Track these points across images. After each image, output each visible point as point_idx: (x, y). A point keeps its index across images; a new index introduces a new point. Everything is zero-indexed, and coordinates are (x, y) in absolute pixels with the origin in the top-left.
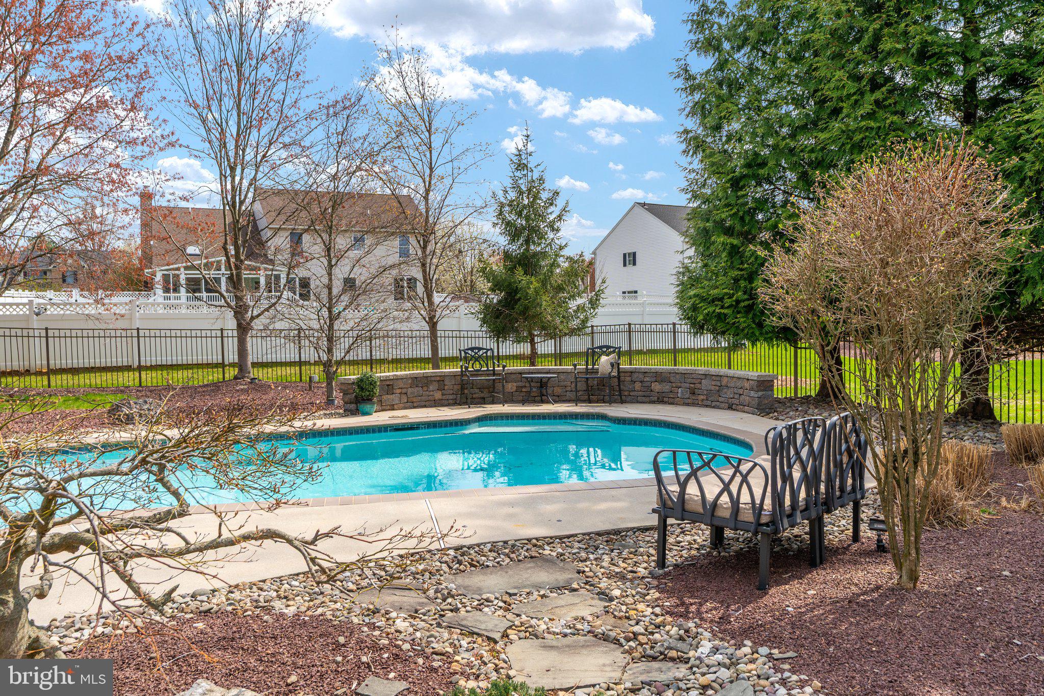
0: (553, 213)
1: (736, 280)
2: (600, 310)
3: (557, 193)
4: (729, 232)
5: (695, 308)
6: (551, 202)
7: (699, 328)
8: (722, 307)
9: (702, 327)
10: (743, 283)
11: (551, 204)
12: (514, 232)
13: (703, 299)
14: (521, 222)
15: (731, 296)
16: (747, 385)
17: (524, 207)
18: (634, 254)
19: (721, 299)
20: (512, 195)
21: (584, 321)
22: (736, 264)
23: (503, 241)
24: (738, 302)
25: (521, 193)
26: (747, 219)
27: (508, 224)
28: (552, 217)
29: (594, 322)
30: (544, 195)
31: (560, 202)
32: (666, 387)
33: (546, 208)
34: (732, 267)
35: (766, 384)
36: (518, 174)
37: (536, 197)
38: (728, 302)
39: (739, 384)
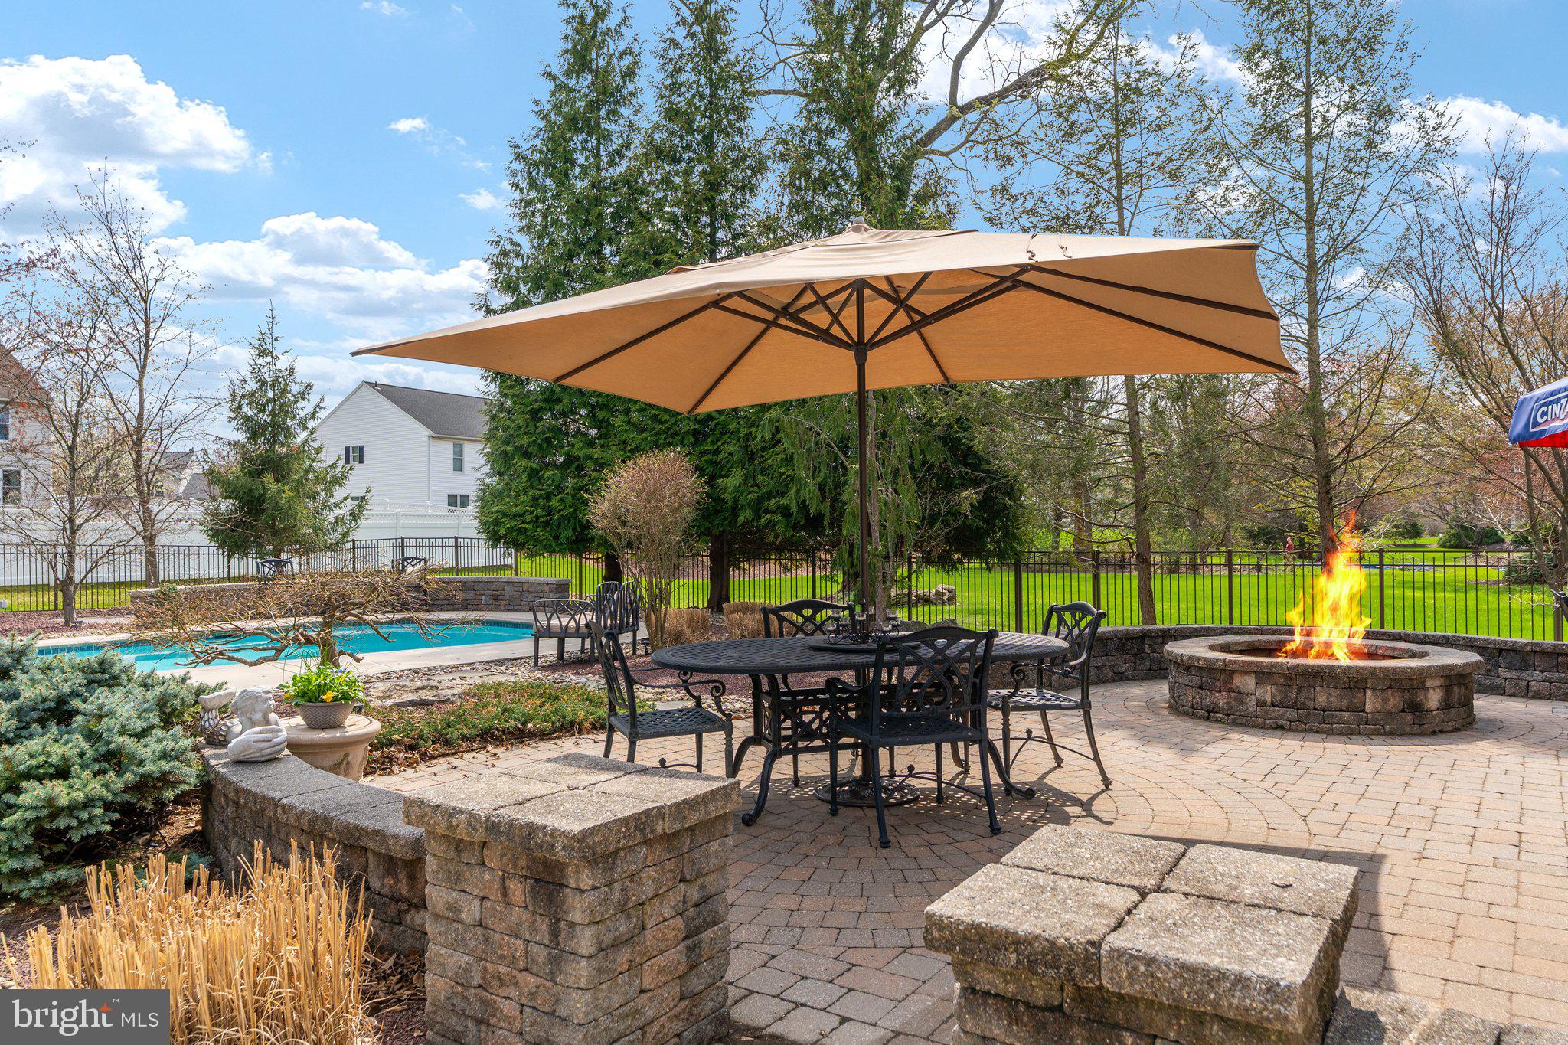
0: (304, 408)
1: (535, 499)
2: (362, 523)
3: (310, 386)
4: (527, 455)
5: (496, 522)
6: (302, 396)
7: (495, 539)
8: (523, 522)
9: (499, 540)
10: (542, 502)
11: (303, 399)
12: (255, 431)
13: (504, 515)
14: (265, 417)
15: (531, 513)
16: (547, 589)
17: (269, 401)
18: (361, 449)
19: (522, 515)
20: (252, 385)
21: (345, 535)
22: (535, 483)
23: (241, 437)
24: (537, 517)
25: (263, 383)
26: (545, 446)
27: (248, 419)
28: (302, 414)
29: (355, 535)
30: (295, 389)
31: (314, 398)
32: (471, 595)
33: (296, 402)
34: (532, 487)
35: (562, 588)
36: (260, 361)
37: (283, 392)
38: (528, 518)
39: (539, 588)
